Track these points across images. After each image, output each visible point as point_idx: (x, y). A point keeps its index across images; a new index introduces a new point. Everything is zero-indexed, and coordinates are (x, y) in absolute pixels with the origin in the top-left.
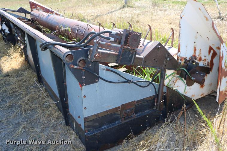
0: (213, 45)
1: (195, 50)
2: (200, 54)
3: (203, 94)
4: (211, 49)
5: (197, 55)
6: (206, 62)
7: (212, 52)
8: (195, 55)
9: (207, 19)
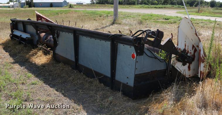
0: (195, 44)
1: (185, 46)
2: (188, 49)
3: (190, 75)
4: (193, 46)
5: (186, 49)
6: (191, 54)
7: (194, 48)
8: (185, 49)
9: (192, 28)
